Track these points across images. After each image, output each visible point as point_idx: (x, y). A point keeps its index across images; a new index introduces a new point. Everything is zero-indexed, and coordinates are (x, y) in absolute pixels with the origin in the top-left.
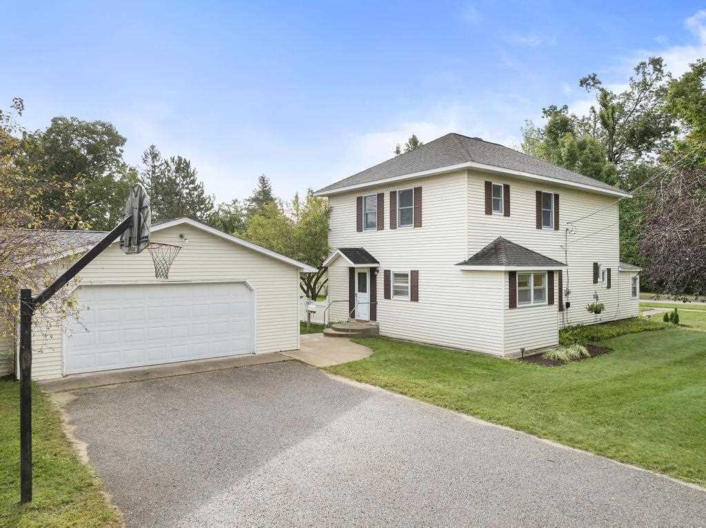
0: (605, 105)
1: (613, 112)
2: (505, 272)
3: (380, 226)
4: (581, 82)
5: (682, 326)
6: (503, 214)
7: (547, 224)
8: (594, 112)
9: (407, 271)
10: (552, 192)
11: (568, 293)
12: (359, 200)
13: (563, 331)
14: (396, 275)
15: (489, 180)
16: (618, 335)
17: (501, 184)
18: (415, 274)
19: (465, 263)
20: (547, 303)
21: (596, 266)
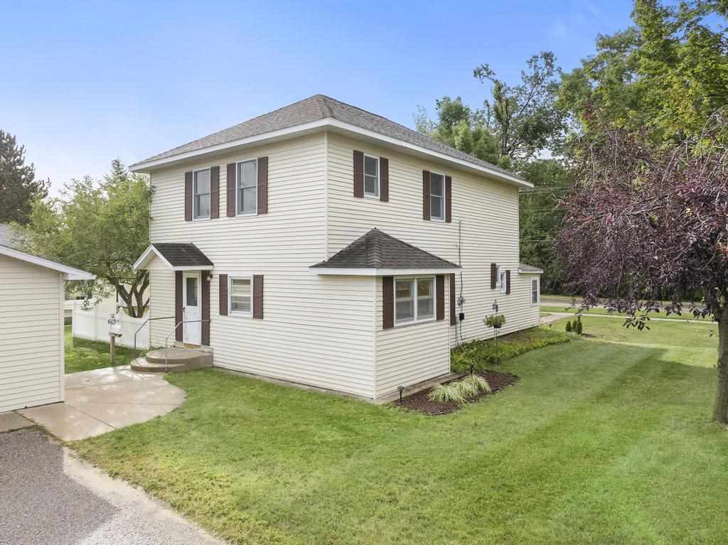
0: (499, 98)
1: (507, 105)
2: (377, 277)
3: (215, 213)
4: (475, 72)
5: (587, 335)
6: (379, 198)
7: (437, 214)
8: (488, 106)
9: (249, 275)
10: (443, 173)
11: (462, 302)
12: (188, 176)
13: (456, 351)
14: (235, 282)
15: (360, 150)
16: (521, 352)
17: (375, 156)
18: (259, 280)
19: (324, 265)
20: (435, 318)
21: (494, 268)
